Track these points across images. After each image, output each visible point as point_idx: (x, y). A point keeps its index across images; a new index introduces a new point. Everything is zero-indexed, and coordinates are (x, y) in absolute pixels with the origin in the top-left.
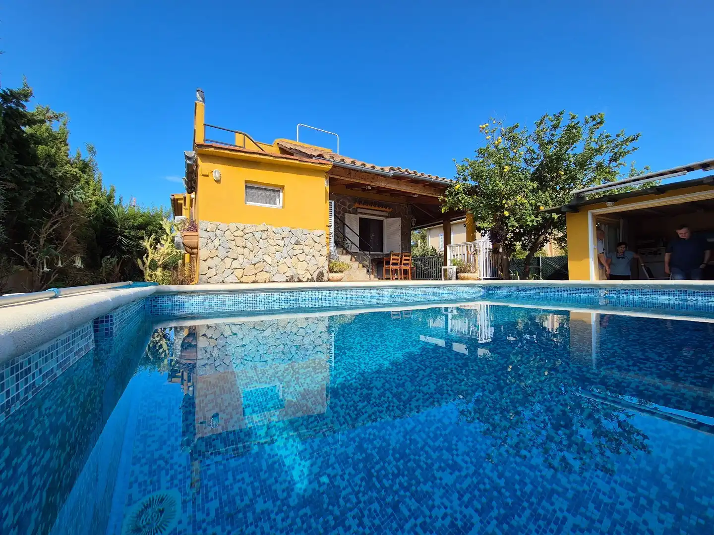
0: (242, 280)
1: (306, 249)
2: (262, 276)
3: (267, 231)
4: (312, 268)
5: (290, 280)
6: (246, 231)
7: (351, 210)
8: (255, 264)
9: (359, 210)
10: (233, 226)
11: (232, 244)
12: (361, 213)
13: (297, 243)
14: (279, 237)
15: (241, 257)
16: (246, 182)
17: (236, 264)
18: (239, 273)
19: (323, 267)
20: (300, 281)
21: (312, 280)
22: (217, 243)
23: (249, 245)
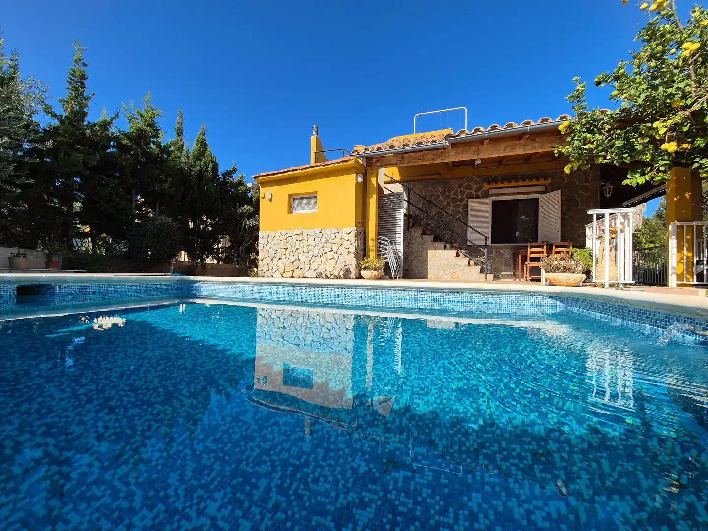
0: (283, 275)
1: (335, 248)
2: (297, 273)
3: (302, 234)
4: (340, 265)
5: (319, 276)
6: (287, 236)
7: (479, 193)
8: (292, 262)
9: (491, 192)
10: (278, 234)
11: (278, 247)
12: (497, 195)
13: (326, 242)
14: (311, 238)
15: (283, 257)
16: (290, 196)
17: (280, 263)
18: (281, 269)
19: (351, 264)
20: (327, 277)
21: (338, 277)
22: (269, 246)
23: (289, 247)
